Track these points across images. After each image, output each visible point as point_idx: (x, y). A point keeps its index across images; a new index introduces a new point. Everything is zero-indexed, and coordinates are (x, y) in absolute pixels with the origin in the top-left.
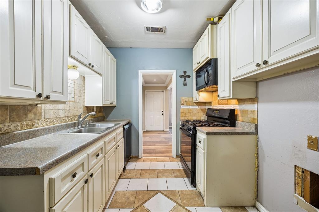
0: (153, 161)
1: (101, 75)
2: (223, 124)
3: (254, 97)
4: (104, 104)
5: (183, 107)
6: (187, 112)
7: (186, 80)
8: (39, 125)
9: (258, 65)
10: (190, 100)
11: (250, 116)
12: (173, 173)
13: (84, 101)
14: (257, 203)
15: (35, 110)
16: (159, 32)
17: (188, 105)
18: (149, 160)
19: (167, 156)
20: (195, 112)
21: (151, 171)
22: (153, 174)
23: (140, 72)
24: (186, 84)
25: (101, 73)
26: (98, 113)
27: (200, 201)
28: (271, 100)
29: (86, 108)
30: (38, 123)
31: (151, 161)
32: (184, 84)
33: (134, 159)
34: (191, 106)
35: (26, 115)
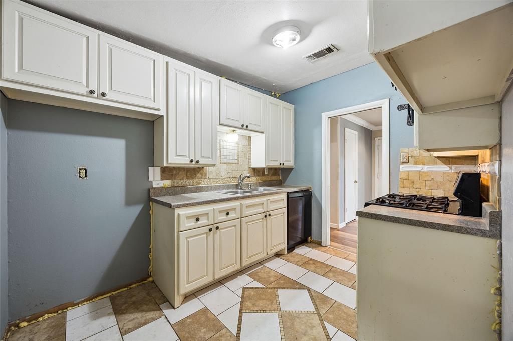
0: (339, 256)
1: (263, 133)
4: (267, 166)
6: (417, 178)
8: (205, 183)
10: (425, 153)
13: (250, 163)
15: (202, 171)
17: (419, 165)
23: (325, 117)
24: (413, 122)
25: (262, 131)
26: (272, 176)
29: (252, 170)
30: (204, 182)
31: (336, 254)
32: (408, 122)
33: (314, 245)
34: (427, 167)
35: (196, 175)
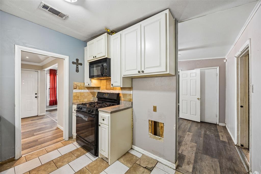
0: (41, 154)
2: (113, 104)
3: (130, 86)
5: (75, 91)
6: (79, 95)
7: (78, 67)
9: (139, 72)
10: (82, 85)
11: (128, 97)
12: (72, 155)
14: (133, 146)
16: (58, 16)
17: (80, 89)
18: (34, 156)
19: (58, 142)
20: (86, 95)
21: (45, 166)
22: (50, 167)
23: (18, 49)
24: (78, 71)
27: (104, 164)
28: (138, 89)
31: (38, 155)
32: (76, 70)
34: (82, 90)
